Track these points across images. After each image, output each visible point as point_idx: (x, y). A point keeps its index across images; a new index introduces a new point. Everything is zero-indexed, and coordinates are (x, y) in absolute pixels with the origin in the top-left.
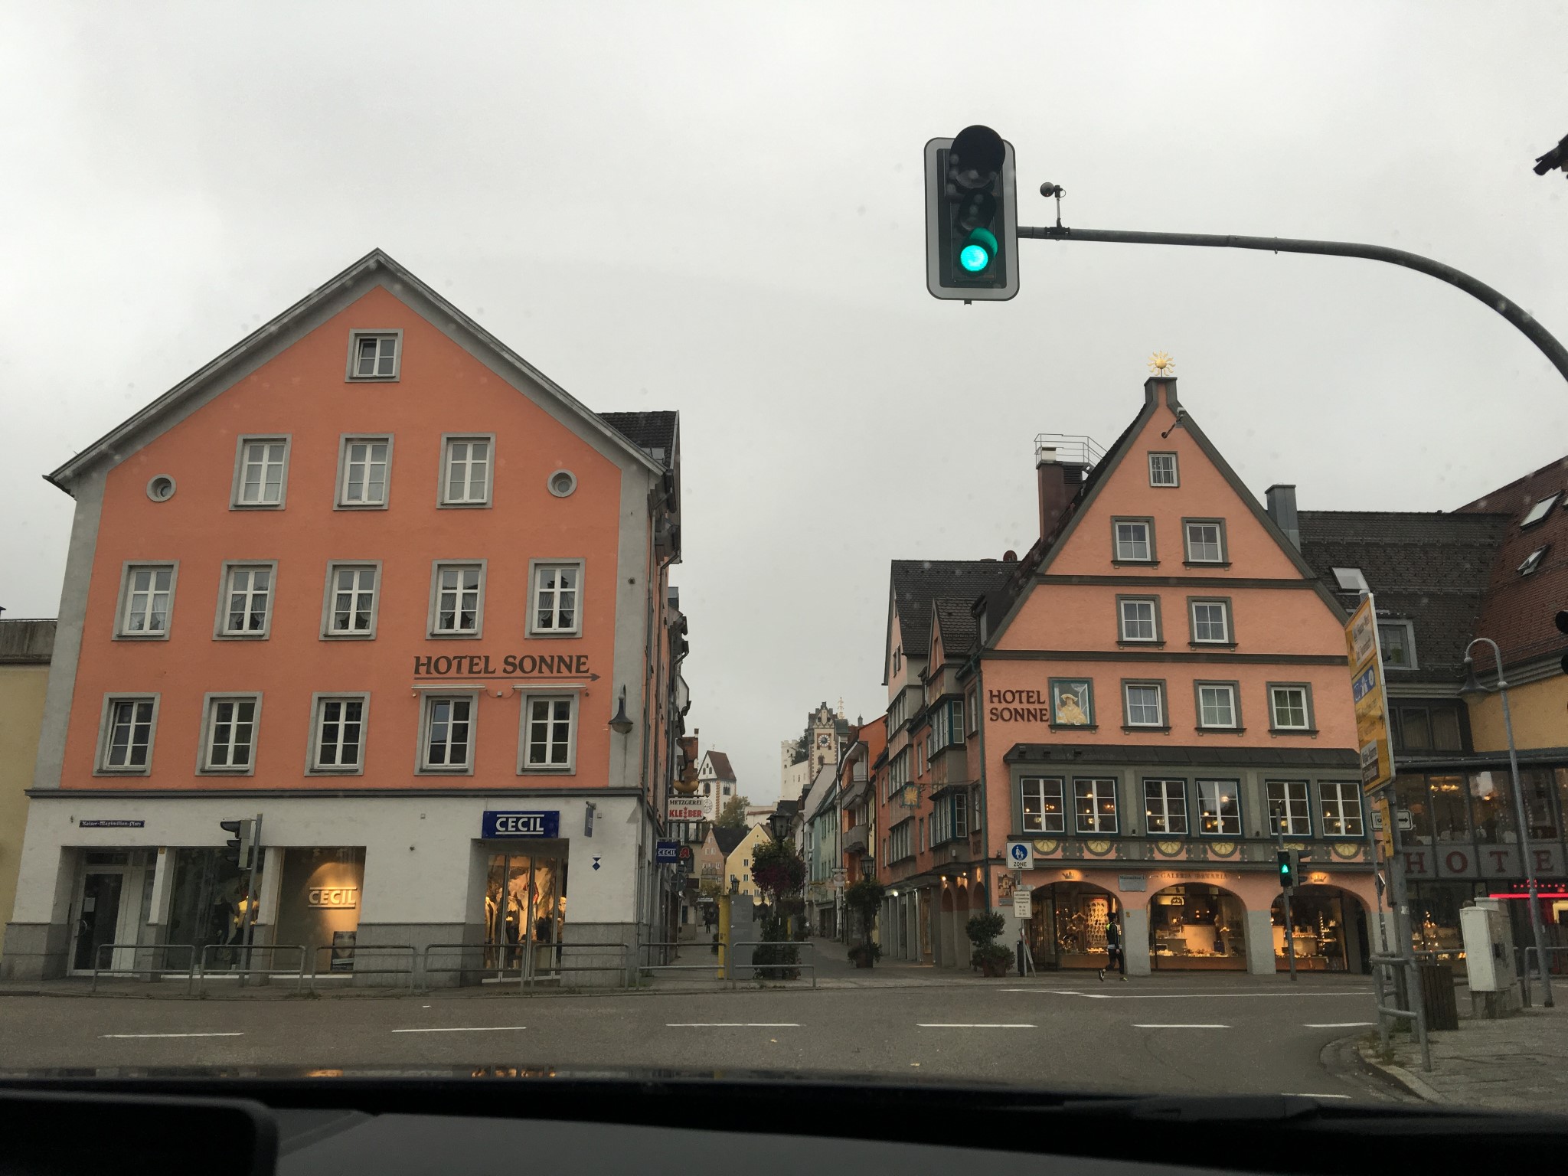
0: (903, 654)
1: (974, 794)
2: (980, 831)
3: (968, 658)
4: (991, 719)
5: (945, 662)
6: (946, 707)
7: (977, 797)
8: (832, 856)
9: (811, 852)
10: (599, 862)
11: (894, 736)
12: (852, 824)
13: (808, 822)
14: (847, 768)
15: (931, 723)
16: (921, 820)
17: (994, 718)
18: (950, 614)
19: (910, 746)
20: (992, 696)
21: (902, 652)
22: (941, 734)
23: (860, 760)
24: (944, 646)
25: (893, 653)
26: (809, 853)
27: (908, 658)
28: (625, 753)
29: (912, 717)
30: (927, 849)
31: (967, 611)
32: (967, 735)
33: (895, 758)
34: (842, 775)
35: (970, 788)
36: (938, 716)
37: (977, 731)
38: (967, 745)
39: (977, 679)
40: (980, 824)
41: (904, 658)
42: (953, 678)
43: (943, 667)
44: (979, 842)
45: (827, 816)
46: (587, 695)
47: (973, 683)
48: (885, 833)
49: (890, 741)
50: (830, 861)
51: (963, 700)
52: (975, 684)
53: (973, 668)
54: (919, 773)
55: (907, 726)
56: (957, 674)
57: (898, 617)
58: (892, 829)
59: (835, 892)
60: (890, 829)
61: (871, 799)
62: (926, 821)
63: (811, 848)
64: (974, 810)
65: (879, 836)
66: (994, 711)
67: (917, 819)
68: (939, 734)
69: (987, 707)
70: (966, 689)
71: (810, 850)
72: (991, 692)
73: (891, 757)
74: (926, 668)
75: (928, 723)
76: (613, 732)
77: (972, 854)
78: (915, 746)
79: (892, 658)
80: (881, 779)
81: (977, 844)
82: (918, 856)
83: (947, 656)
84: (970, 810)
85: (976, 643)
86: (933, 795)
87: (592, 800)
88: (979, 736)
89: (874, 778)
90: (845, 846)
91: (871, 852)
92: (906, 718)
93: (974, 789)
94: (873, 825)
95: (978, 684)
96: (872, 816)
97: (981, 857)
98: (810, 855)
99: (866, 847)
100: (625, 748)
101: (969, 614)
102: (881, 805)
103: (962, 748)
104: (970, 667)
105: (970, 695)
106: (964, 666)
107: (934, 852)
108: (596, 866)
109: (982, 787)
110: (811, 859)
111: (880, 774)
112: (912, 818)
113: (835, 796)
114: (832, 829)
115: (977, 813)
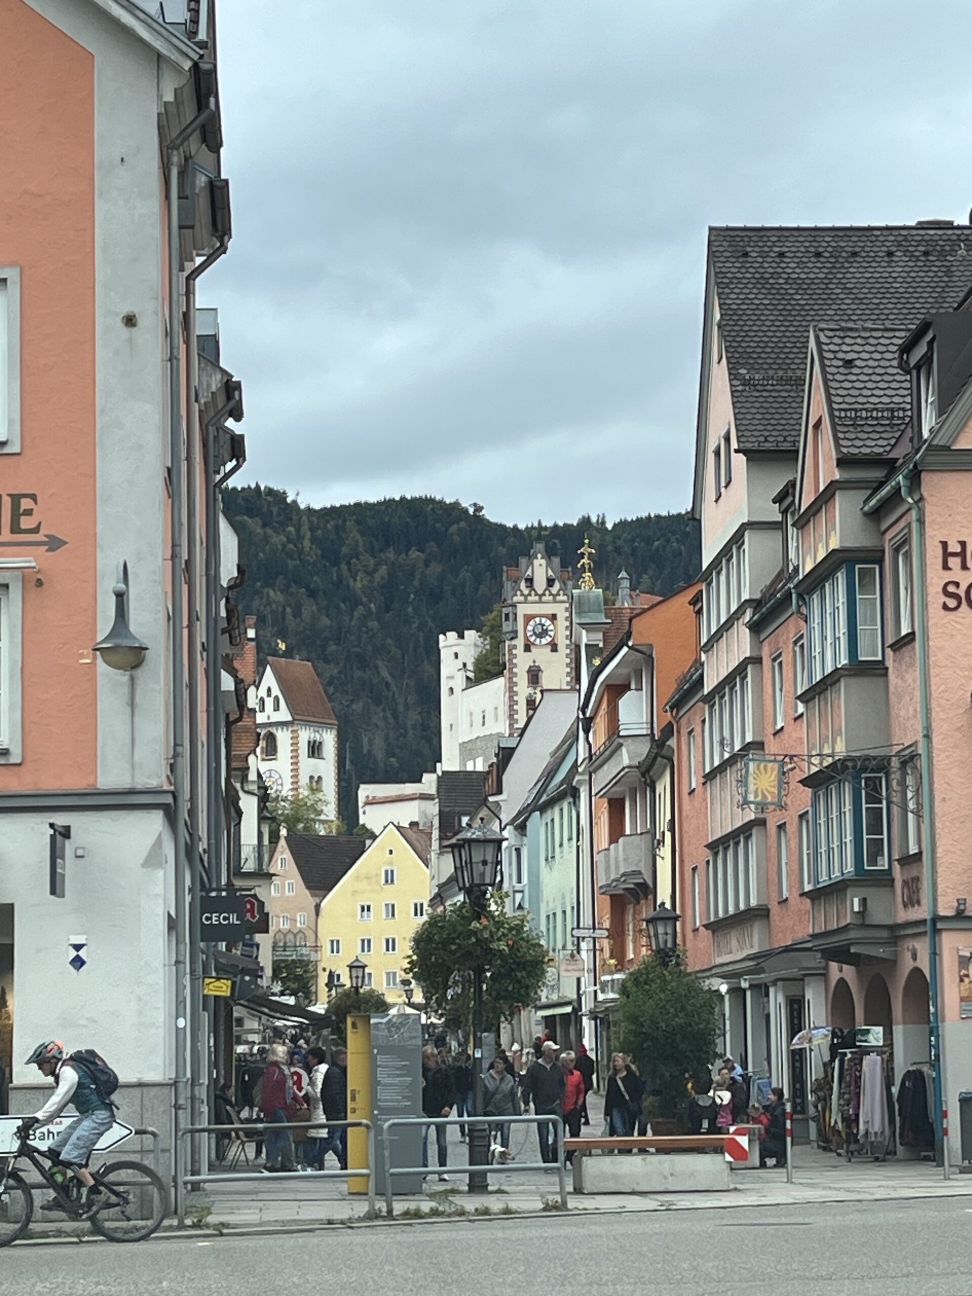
0: (736, 451)
1: (904, 774)
2: (919, 856)
3: (891, 466)
4: (945, 607)
5: (837, 476)
6: (841, 577)
7: (910, 780)
8: (571, 900)
9: (522, 891)
10: (82, 953)
11: (715, 638)
12: (616, 832)
13: (511, 823)
14: (604, 705)
15: (804, 610)
16: (781, 827)
17: (952, 603)
18: (849, 363)
19: (756, 660)
20: (946, 555)
21: (734, 445)
22: (829, 640)
23: (633, 686)
24: (836, 439)
25: (711, 448)
26: (515, 892)
27: (748, 460)
28: (133, 715)
29: (758, 596)
30: (796, 894)
31: (888, 356)
32: (890, 641)
33: (719, 689)
34: (591, 719)
35: (895, 763)
36: (823, 599)
37: (911, 636)
38: (889, 663)
39: (914, 514)
40: (919, 842)
41: (739, 461)
42: (859, 513)
43: (833, 487)
44: (917, 879)
45: (557, 810)
46: (39, 583)
47: (902, 523)
48: (698, 854)
49: (708, 648)
50: (564, 912)
51: (880, 562)
52: (909, 525)
53: (903, 491)
54: (775, 723)
55: (747, 617)
56: (866, 502)
57: (724, 360)
58: (713, 847)
59: (579, 980)
60: (708, 846)
61: (661, 775)
62: (792, 828)
63: (519, 881)
64: (904, 809)
65: (682, 861)
66: (951, 589)
67: (772, 826)
68: (824, 638)
69: (936, 578)
70: (888, 536)
71: (518, 887)
72: (945, 545)
73: (709, 686)
74: (792, 484)
75: (799, 612)
76: (102, 666)
77: (900, 906)
78: (766, 662)
79: (711, 458)
80: (684, 732)
81: (913, 886)
82: (775, 909)
83: (843, 462)
84: (895, 810)
85: (909, 433)
86: (810, 776)
87: (61, 819)
88: (918, 644)
89: (668, 731)
90: (601, 881)
91: (664, 894)
92: (746, 596)
93: (904, 764)
94: (668, 835)
95: (915, 526)
96: (664, 815)
97: (922, 912)
98: (518, 896)
99: (650, 883)
100: (132, 704)
101: (895, 363)
102: (685, 791)
103: (878, 670)
104: (897, 490)
105: (897, 550)
106: (881, 484)
107: (813, 900)
108: (78, 963)
109: (924, 758)
110: (520, 907)
111: (684, 721)
112: (761, 823)
113: (575, 766)
114: (570, 839)
115: (910, 815)
